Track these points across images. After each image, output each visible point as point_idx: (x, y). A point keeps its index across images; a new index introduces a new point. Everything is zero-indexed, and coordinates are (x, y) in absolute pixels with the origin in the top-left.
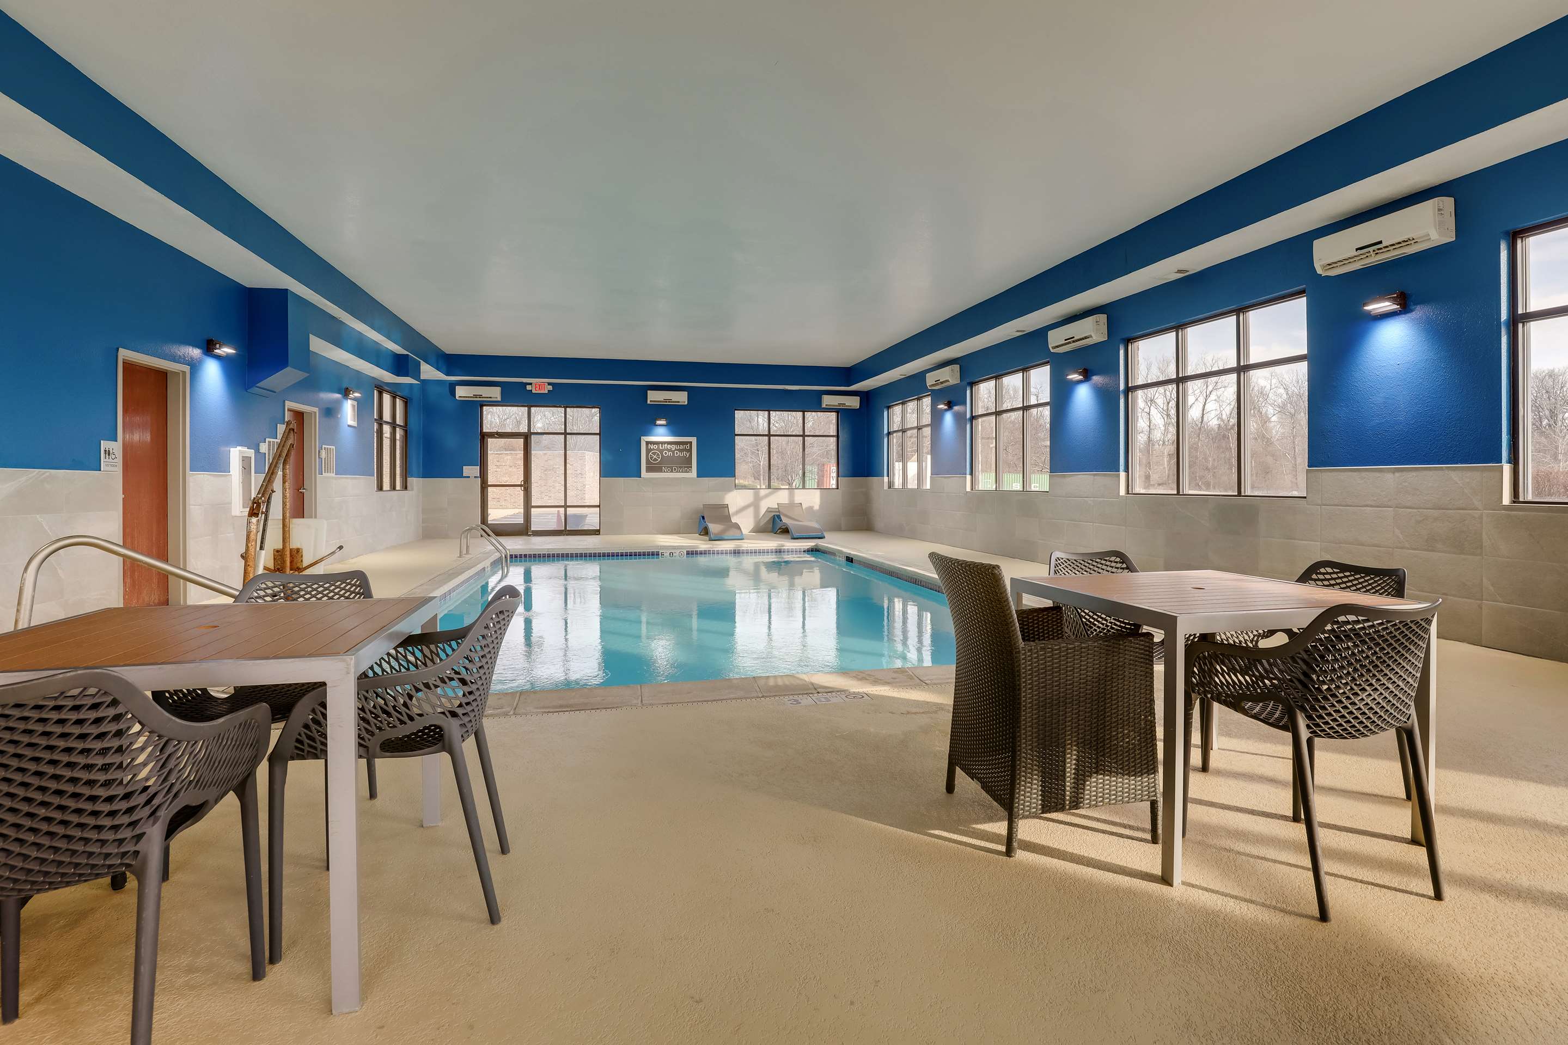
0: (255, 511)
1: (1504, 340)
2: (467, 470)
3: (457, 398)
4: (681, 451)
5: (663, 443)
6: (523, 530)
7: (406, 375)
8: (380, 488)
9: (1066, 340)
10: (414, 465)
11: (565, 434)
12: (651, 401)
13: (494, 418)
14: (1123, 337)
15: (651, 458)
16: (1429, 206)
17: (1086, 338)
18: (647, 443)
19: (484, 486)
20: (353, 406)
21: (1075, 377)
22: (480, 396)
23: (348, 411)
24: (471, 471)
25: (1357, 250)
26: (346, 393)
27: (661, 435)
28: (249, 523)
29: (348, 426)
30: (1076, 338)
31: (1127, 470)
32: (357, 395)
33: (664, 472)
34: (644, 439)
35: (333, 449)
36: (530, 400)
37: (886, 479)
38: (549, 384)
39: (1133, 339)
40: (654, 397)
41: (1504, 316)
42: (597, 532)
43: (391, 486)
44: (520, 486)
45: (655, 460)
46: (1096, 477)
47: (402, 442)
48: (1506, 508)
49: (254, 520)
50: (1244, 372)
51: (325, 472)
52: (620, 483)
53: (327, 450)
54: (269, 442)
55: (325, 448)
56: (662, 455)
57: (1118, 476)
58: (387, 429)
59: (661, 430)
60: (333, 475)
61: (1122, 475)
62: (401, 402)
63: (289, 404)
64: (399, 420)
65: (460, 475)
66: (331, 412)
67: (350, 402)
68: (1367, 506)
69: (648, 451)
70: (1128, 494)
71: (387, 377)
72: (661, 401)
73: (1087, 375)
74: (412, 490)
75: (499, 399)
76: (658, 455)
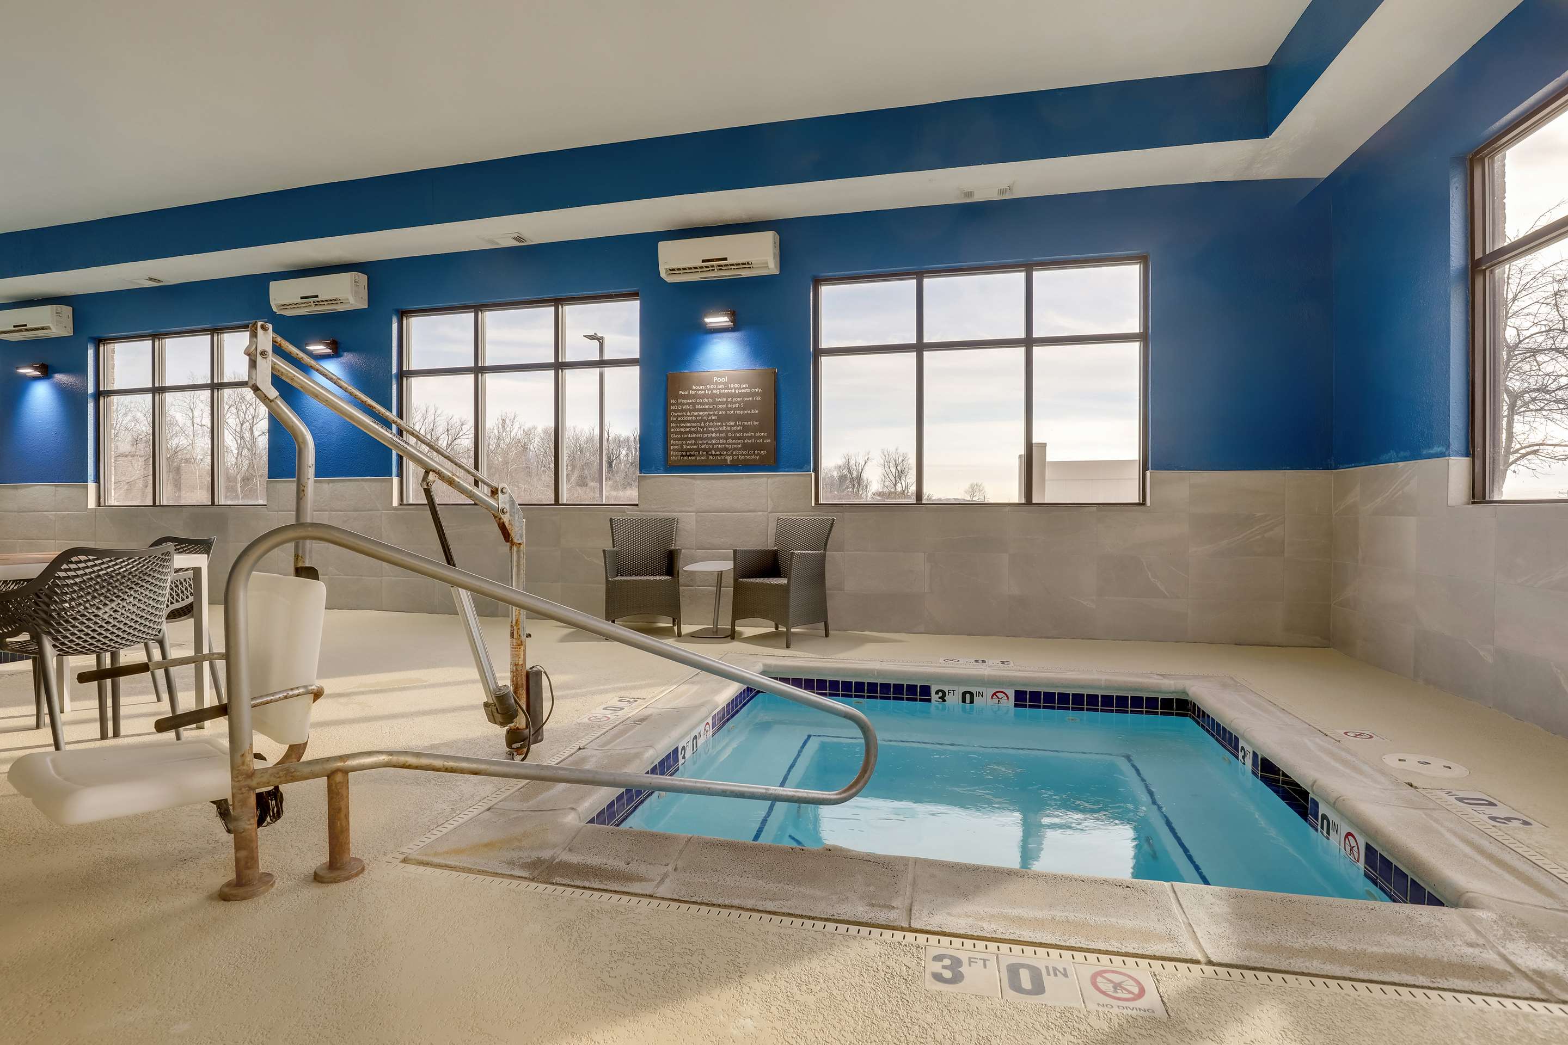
1: (394, 387)
9: (14, 326)
14: (93, 336)
16: (346, 277)
17: (43, 328)
21: (28, 371)
25: (302, 298)
30: (28, 327)
31: (97, 480)
39: (105, 340)
41: (394, 370)
46: (58, 489)
48: (396, 509)
50: (218, 389)
57: (86, 487)
61: (92, 486)
70: (99, 506)
73: (46, 372)
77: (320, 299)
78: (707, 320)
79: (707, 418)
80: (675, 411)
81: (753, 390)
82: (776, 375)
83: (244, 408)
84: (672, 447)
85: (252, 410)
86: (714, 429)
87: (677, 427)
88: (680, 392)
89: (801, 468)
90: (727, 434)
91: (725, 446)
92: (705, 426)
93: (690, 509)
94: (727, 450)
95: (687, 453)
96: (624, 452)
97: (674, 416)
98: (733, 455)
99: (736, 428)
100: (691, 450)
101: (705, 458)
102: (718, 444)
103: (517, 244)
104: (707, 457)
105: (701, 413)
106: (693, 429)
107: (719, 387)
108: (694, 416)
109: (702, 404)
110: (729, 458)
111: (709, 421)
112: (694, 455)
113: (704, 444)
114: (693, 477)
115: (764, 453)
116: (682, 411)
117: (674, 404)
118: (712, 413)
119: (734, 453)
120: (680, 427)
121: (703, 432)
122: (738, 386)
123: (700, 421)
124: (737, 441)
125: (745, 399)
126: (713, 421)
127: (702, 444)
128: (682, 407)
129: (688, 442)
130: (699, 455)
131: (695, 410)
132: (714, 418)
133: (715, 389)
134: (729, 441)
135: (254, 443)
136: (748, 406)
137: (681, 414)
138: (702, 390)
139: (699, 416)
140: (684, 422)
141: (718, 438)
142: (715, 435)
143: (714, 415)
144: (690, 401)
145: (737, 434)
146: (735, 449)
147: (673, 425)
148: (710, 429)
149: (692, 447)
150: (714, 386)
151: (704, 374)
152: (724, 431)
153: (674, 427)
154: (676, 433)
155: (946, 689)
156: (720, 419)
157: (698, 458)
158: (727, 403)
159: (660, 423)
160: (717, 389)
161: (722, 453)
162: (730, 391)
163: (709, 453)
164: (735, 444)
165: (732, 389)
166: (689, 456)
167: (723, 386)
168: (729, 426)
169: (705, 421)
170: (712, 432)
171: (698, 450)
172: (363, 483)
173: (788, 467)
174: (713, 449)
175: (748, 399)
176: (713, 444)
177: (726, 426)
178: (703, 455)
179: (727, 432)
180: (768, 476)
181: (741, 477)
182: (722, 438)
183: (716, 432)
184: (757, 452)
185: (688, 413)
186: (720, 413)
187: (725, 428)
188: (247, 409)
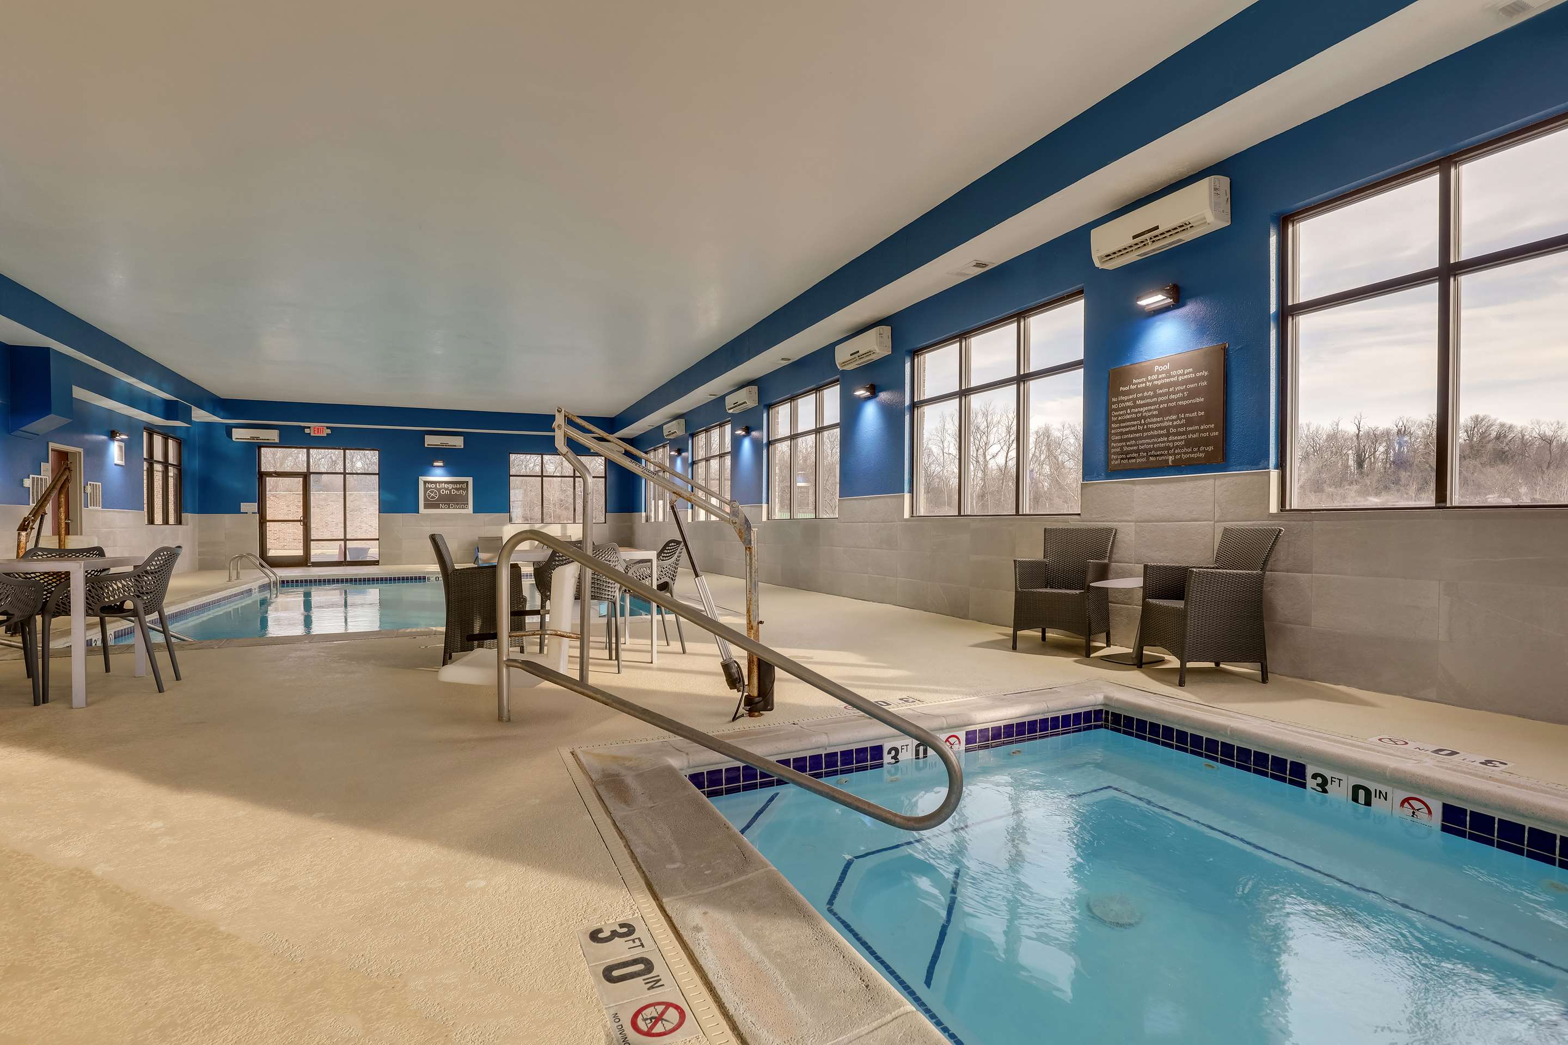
0: (26, 527)
1: (907, 417)
2: (244, 506)
3: (234, 440)
4: (456, 489)
5: (440, 482)
6: (304, 561)
7: (175, 418)
8: (151, 521)
10: (188, 500)
11: (345, 474)
12: (428, 445)
13: (271, 459)
15: (429, 496)
16: (873, 332)
18: (425, 482)
19: (263, 521)
20: (120, 447)
21: (740, 432)
22: (258, 438)
23: (115, 452)
24: (250, 507)
25: (851, 355)
26: (112, 435)
27: (438, 476)
28: (19, 534)
29: (115, 465)
32: (124, 437)
33: (442, 508)
34: (422, 479)
35: (99, 485)
36: (309, 443)
37: (644, 514)
38: (328, 428)
40: (430, 441)
41: (907, 403)
42: (376, 563)
43: (163, 520)
44: (300, 521)
45: (433, 497)
46: (752, 508)
47: (175, 480)
48: (906, 520)
49: (24, 533)
51: (91, 506)
52: (399, 518)
53: (93, 486)
54: (33, 478)
55: (90, 484)
56: (440, 493)
58: (158, 467)
59: (439, 471)
60: (100, 508)
61: (765, 506)
62: (175, 443)
63: (52, 445)
64: (172, 459)
65: (237, 511)
66: (98, 453)
67: (116, 443)
68: (860, 522)
69: (426, 489)
71: (158, 421)
72: (438, 445)
74: (187, 525)
75: (277, 441)
76: (436, 493)
77: (861, 353)
78: (1143, 302)
79: (1147, 414)
80: (1116, 410)
81: (1198, 374)
82: (1226, 351)
83: (979, 437)
84: (1113, 450)
85: (985, 438)
86: (1154, 426)
87: (1117, 428)
88: (1121, 388)
89: (1257, 464)
90: (1168, 431)
91: (1167, 445)
92: (1145, 424)
93: (1129, 519)
94: (1168, 448)
95: (1125, 454)
96: (1381, 449)
97: (1115, 416)
98: (1175, 454)
99: (1178, 422)
100: (1131, 452)
101: (1144, 460)
102: (1159, 443)
103: (979, 271)
104: (1148, 459)
105: (1142, 409)
106: (1133, 428)
107: (1160, 376)
108: (1135, 413)
109: (1142, 398)
110: (1171, 458)
111: (1149, 417)
112: (1134, 458)
113: (1145, 444)
114: (1133, 483)
115: (1210, 448)
116: (1123, 409)
117: (1115, 403)
118: (1153, 407)
119: (1176, 452)
120: (1120, 427)
121: (1144, 430)
122: (1180, 372)
123: (1140, 419)
124: (1179, 438)
125: (1189, 386)
126: (1153, 416)
127: (1142, 444)
128: (1122, 405)
129: (1128, 443)
130: (1139, 457)
131: (1136, 406)
132: (1154, 413)
133: (1155, 380)
134: (1171, 438)
135: (986, 465)
136: (1192, 394)
137: (1121, 412)
138: (1142, 383)
139: (1139, 412)
140: (1124, 421)
141: (1159, 436)
142: (1156, 433)
143: (1155, 410)
144: (1131, 397)
145: (1180, 430)
146: (1177, 447)
147: (1113, 426)
148: (1150, 426)
149: (1132, 448)
150: (1155, 377)
151: (1143, 364)
152: (1165, 427)
153: (1115, 428)
154: (1116, 434)
155: (1328, 774)
156: (1163, 413)
157: (1138, 460)
158: (1169, 393)
159: (1102, 425)
160: (1158, 379)
161: (1163, 453)
162: (1172, 379)
163: (1149, 454)
164: (1177, 441)
165: (1174, 376)
166: (1129, 459)
167: (1164, 375)
168: (1170, 421)
169: (1145, 418)
170: (1153, 429)
171: (1138, 451)
172: (888, 499)
173: (1241, 464)
174: (1154, 449)
175: (1192, 386)
176: (1154, 443)
177: (1167, 421)
178: (1144, 457)
179: (1168, 428)
180: (1215, 478)
181: (1183, 480)
182: (1162, 435)
183: (1157, 429)
184: (1202, 448)
185: (1129, 411)
186: (1161, 406)
187: (1166, 424)
188: (981, 437)
